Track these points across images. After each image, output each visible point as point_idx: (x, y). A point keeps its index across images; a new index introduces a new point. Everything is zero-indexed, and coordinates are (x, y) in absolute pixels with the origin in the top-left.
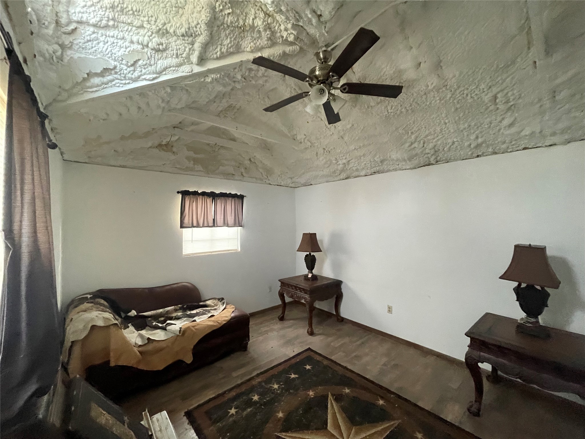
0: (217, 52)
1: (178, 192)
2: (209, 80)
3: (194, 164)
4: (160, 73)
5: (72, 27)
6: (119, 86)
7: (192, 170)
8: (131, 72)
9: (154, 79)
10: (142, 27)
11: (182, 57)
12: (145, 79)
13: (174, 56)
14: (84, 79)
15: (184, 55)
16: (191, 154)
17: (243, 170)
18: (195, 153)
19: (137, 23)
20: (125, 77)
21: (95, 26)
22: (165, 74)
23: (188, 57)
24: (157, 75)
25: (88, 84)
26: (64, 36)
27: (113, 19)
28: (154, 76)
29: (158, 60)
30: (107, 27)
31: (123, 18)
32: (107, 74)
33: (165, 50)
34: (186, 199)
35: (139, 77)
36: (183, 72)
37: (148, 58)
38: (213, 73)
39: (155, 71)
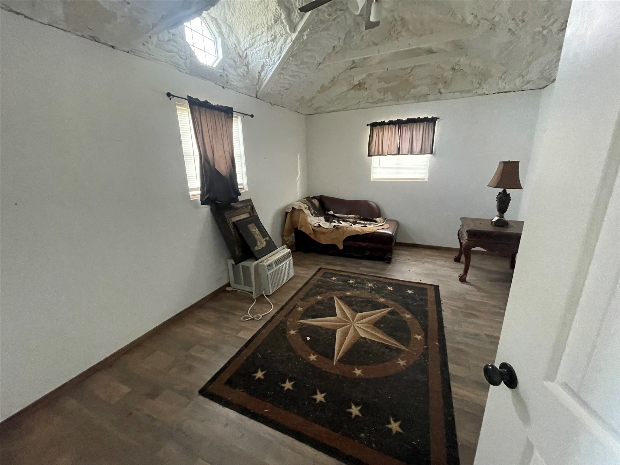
0: (297, 15)
1: (368, 125)
2: (305, 37)
3: (384, 95)
4: (281, 52)
5: (245, 54)
6: (271, 72)
7: (382, 101)
8: (270, 61)
9: (279, 58)
10: (263, 32)
11: (284, 35)
12: (277, 61)
13: (281, 37)
14: (259, 76)
15: (284, 33)
16: (383, 84)
17: (441, 86)
18: (386, 83)
19: (260, 33)
20: (270, 65)
21: (250, 47)
22: (283, 51)
23: (286, 32)
24: (280, 55)
25: (262, 77)
26: (245, 60)
27: (253, 38)
28: (278, 56)
29: (276, 45)
30: (253, 44)
31: (256, 34)
32: (264, 68)
33: (276, 37)
34: (374, 131)
35: (274, 61)
36: (288, 44)
37: (272, 48)
38: (305, 31)
39: (277, 53)
